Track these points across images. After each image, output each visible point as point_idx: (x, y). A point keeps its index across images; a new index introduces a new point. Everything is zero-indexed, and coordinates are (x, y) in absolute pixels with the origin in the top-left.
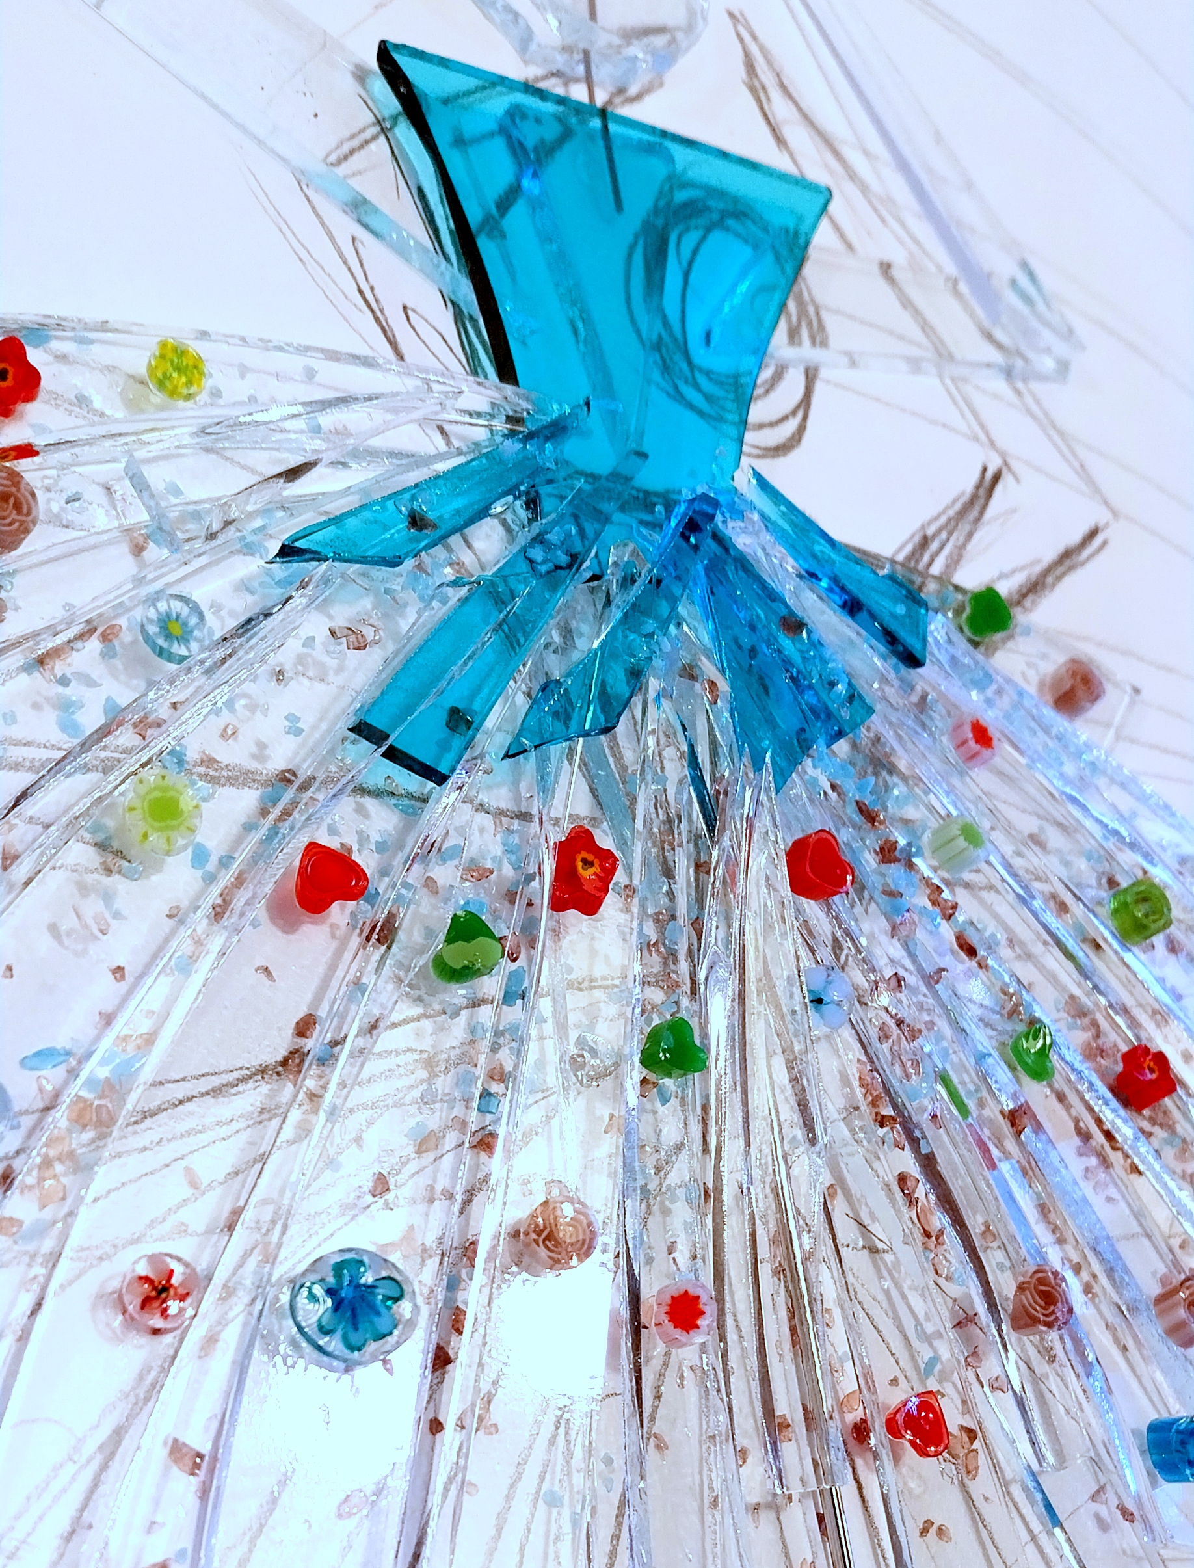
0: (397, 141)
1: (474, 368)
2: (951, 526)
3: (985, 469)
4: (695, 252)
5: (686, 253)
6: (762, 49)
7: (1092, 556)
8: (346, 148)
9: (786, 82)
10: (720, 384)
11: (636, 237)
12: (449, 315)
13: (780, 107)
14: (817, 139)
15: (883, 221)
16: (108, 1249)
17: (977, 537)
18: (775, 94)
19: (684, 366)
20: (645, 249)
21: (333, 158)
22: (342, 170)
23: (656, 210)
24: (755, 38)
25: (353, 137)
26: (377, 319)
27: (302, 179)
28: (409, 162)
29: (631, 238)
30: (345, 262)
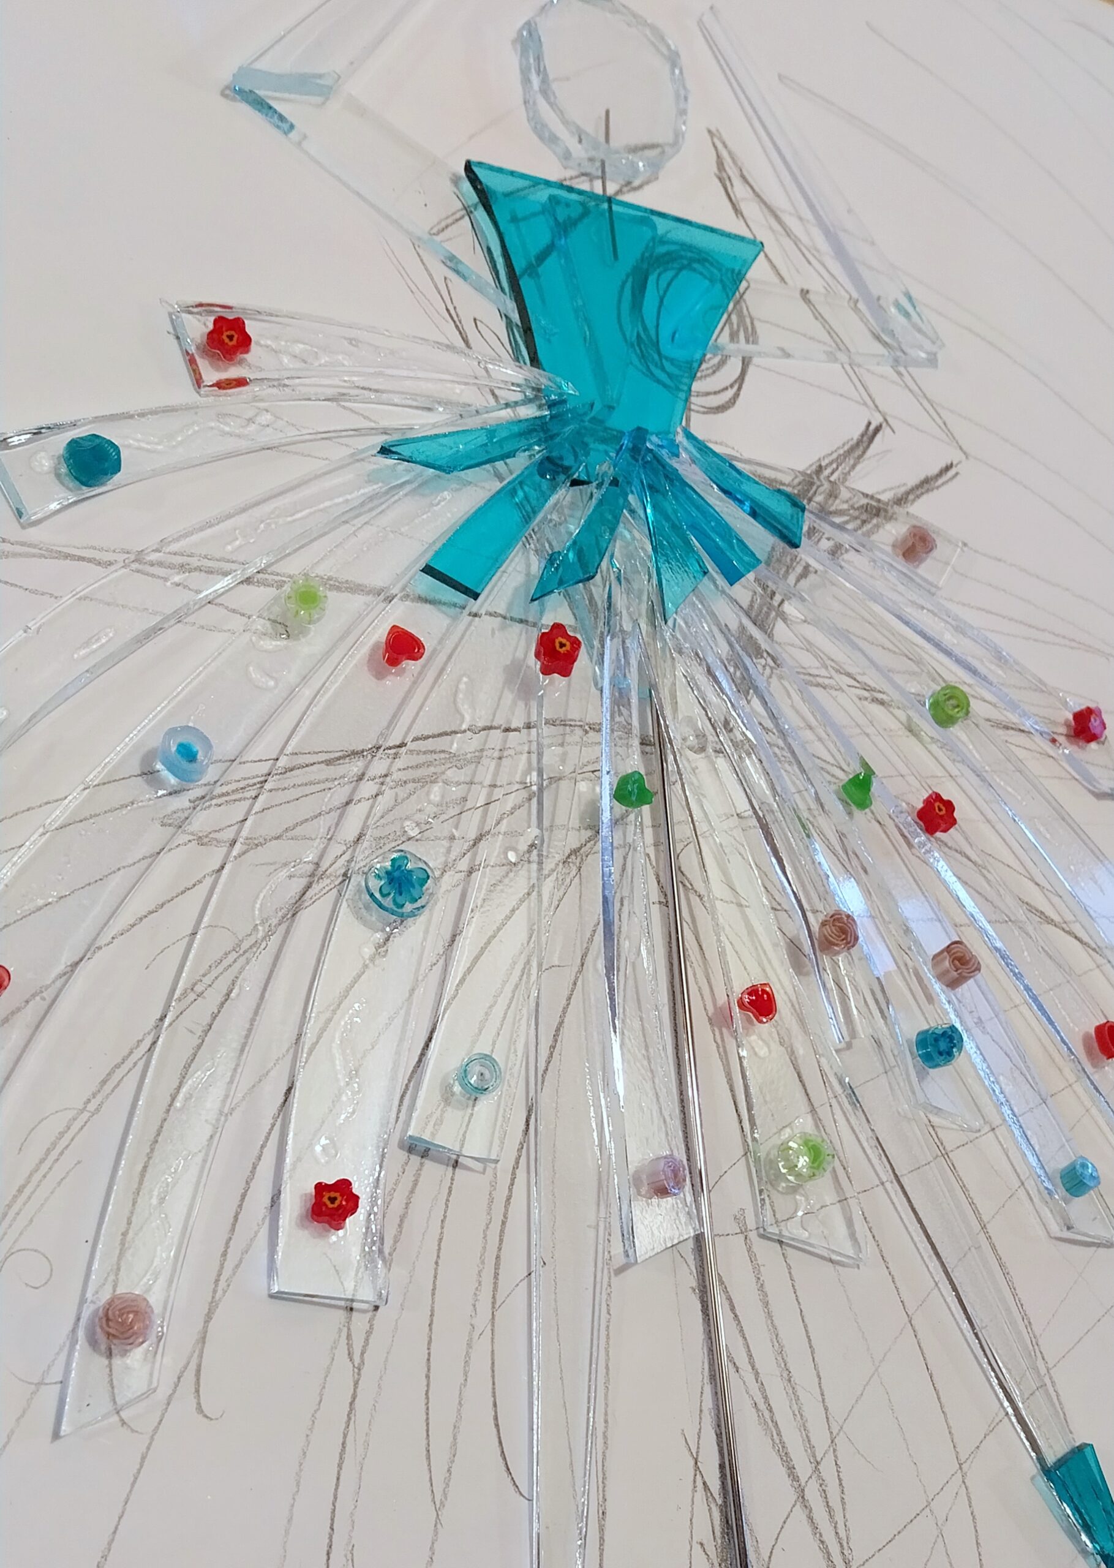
0: (477, 220)
1: (517, 358)
2: (839, 460)
3: (869, 424)
4: (669, 285)
5: (663, 284)
6: (730, 153)
7: (943, 484)
8: (443, 224)
9: (745, 173)
10: (679, 367)
11: (628, 276)
12: (502, 324)
13: (740, 190)
14: (766, 210)
15: (809, 263)
16: (261, 840)
17: (858, 468)
18: (737, 182)
19: (656, 357)
20: (633, 283)
21: (435, 231)
22: (438, 238)
23: (642, 259)
24: (725, 146)
25: (447, 218)
26: (457, 326)
27: (416, 243)
28: (483, 232)
29: (624, 277)
30: (439, 293)
